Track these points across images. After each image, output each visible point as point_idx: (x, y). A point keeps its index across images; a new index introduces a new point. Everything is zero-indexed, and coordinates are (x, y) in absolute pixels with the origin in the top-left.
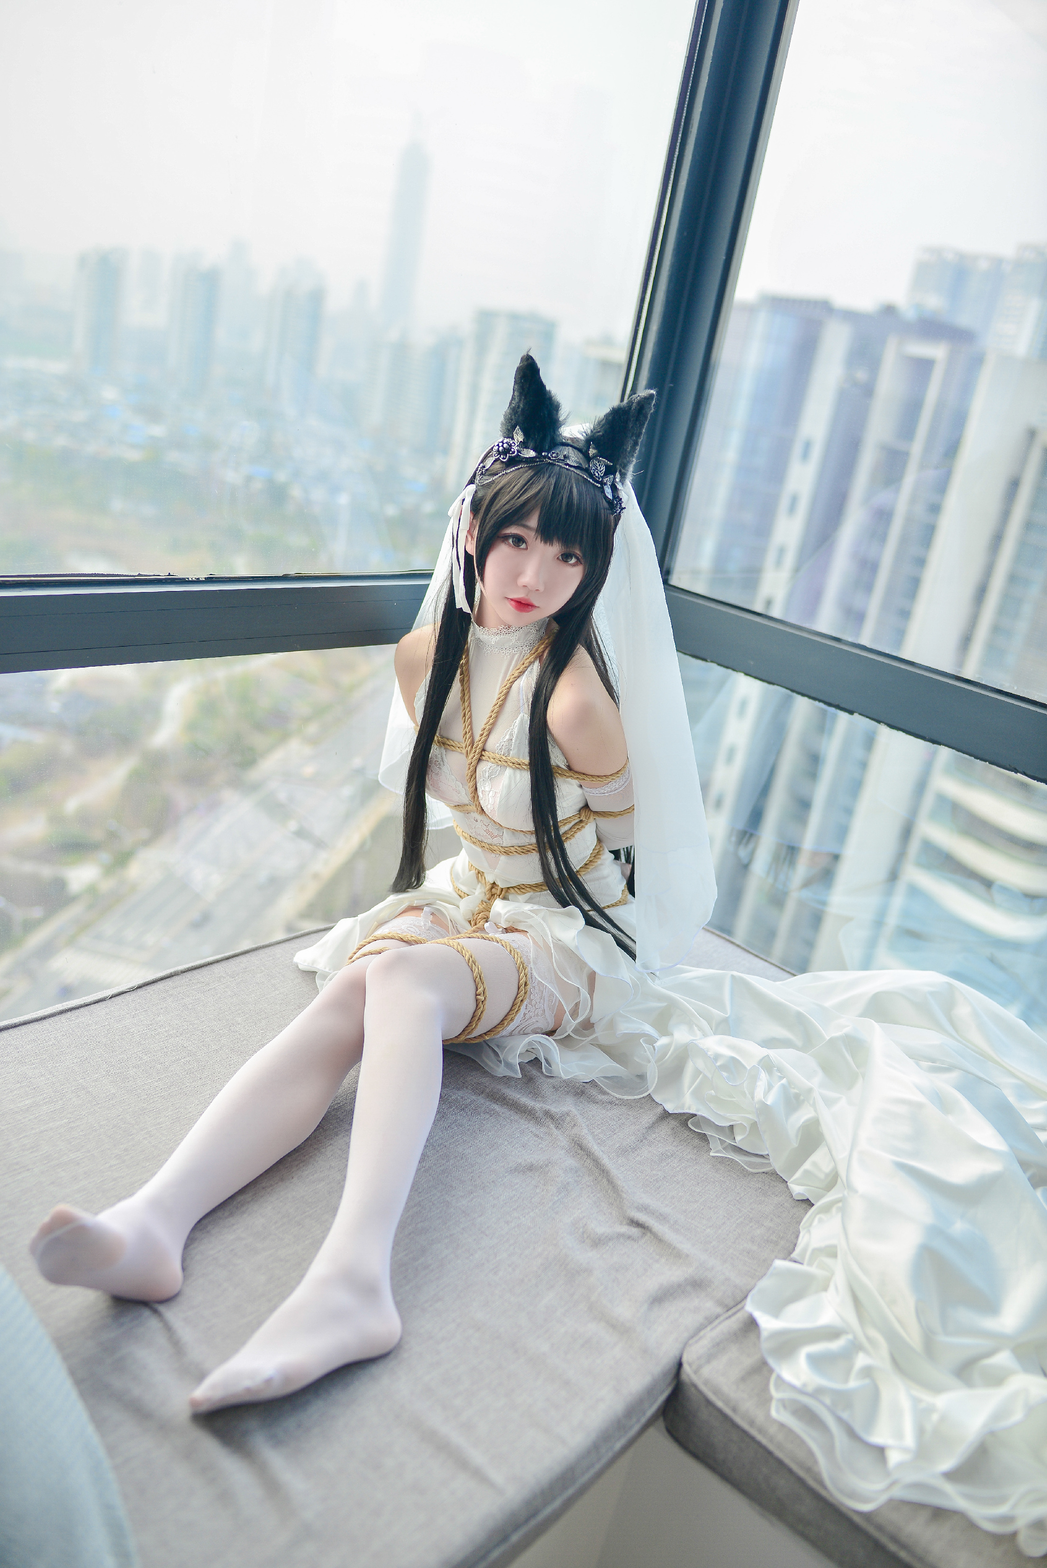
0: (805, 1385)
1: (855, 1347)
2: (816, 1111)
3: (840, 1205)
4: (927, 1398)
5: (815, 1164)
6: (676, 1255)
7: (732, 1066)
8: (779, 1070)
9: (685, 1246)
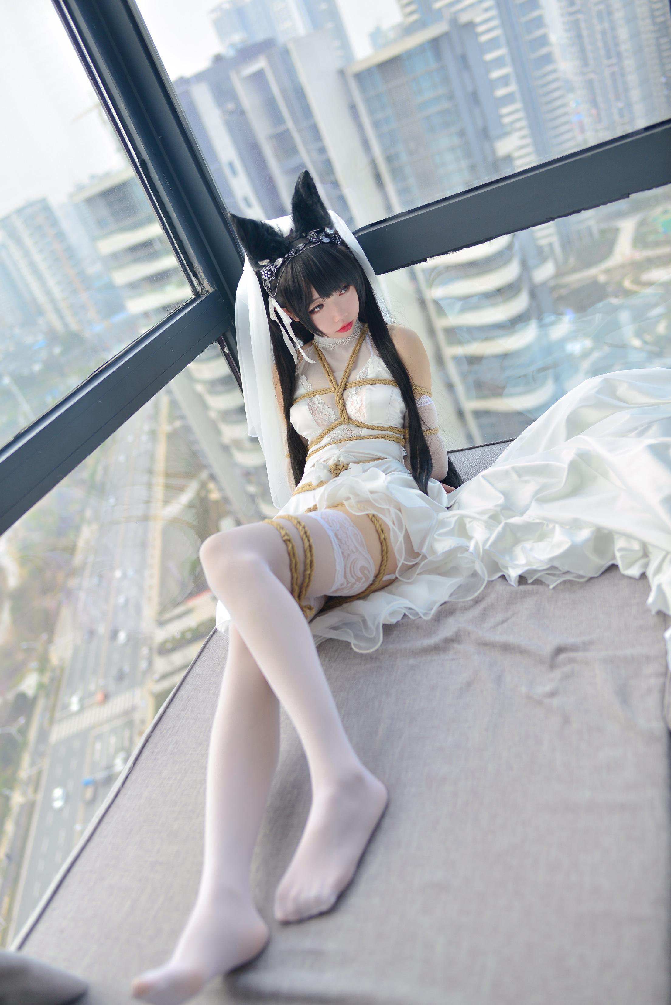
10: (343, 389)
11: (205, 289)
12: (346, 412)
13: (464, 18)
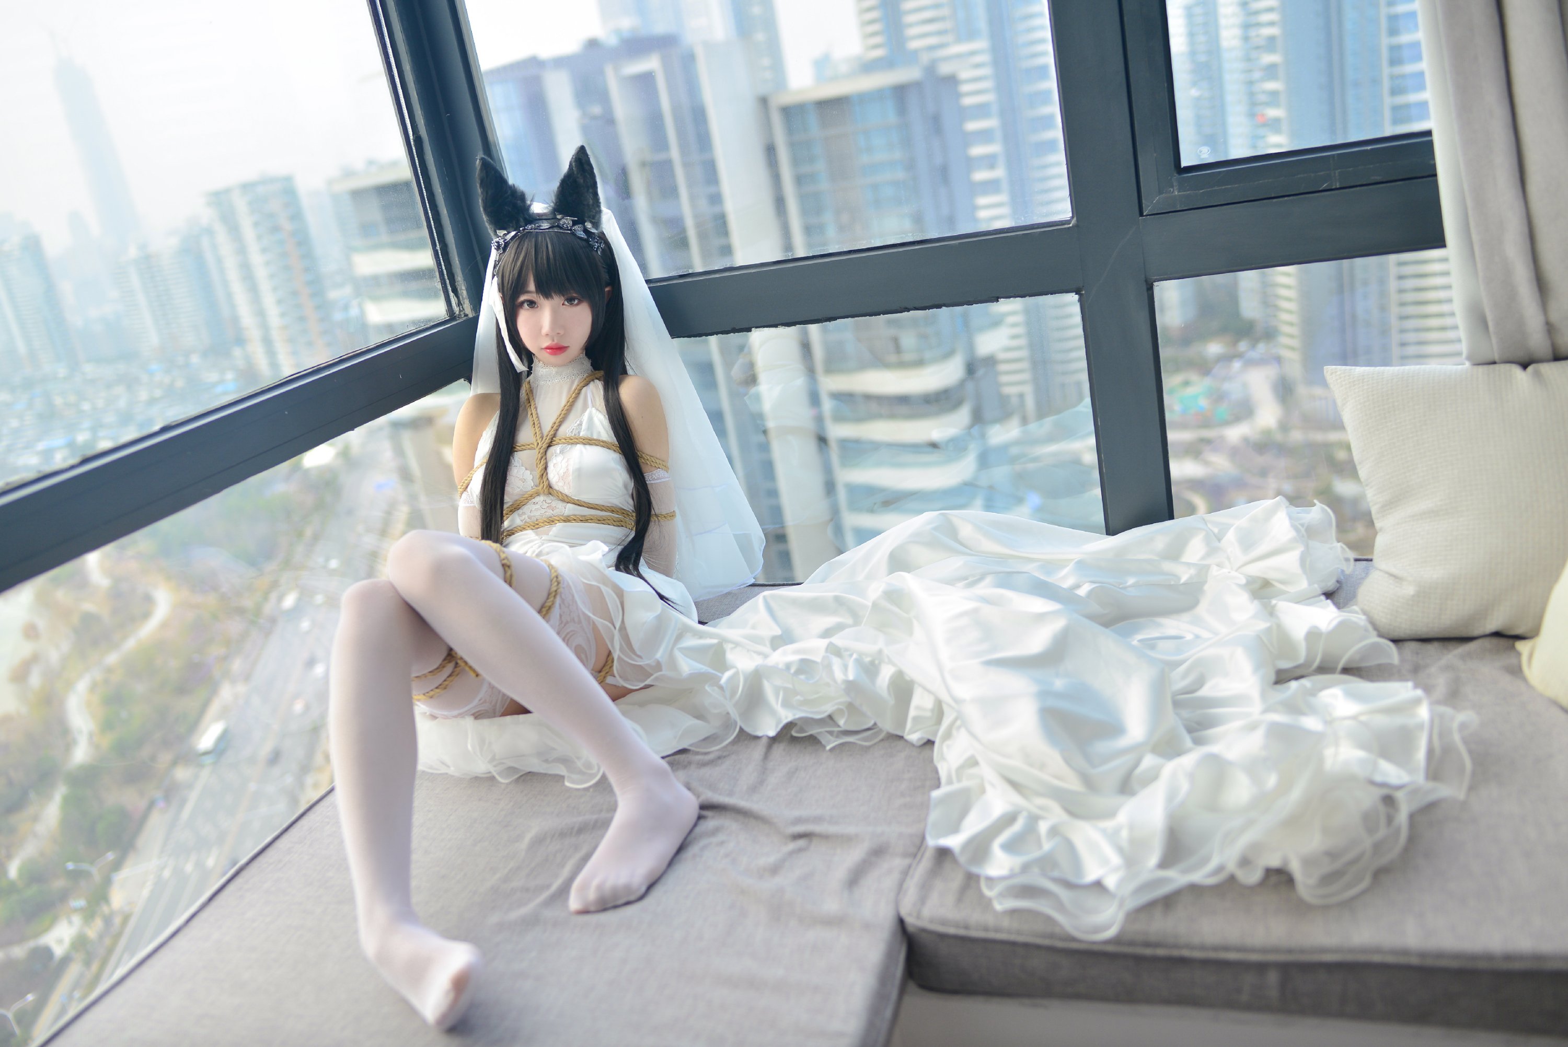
0: (1012, 870)
1: (1033, 820)
2: (894, 665)
3: (959, 723)
4: (1109, 824)
5: (918, 708)
6: (847, 840)
7: (805, 667)
8: (847, 650)
9: (850, 830)
10: (547, 445)
11: (464, 312)
12: (546, 478)
13: (945, 69)
